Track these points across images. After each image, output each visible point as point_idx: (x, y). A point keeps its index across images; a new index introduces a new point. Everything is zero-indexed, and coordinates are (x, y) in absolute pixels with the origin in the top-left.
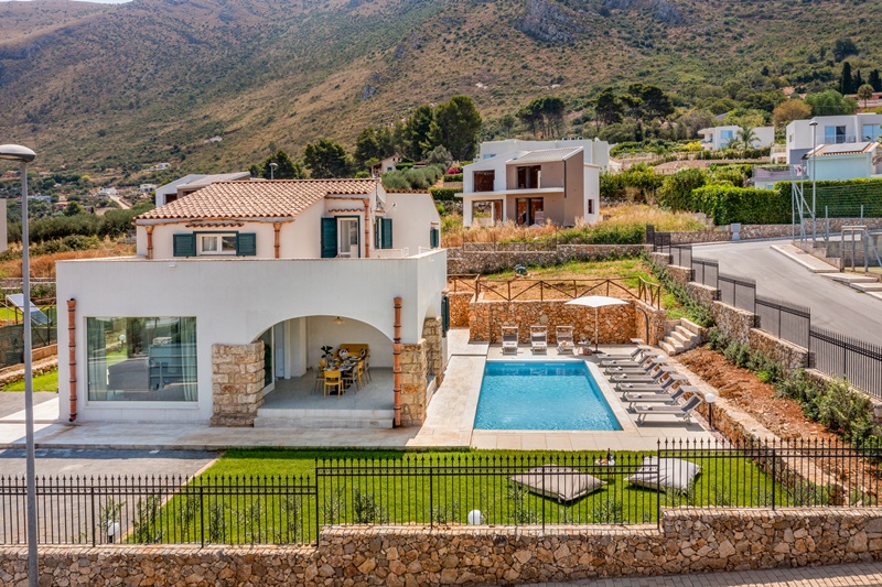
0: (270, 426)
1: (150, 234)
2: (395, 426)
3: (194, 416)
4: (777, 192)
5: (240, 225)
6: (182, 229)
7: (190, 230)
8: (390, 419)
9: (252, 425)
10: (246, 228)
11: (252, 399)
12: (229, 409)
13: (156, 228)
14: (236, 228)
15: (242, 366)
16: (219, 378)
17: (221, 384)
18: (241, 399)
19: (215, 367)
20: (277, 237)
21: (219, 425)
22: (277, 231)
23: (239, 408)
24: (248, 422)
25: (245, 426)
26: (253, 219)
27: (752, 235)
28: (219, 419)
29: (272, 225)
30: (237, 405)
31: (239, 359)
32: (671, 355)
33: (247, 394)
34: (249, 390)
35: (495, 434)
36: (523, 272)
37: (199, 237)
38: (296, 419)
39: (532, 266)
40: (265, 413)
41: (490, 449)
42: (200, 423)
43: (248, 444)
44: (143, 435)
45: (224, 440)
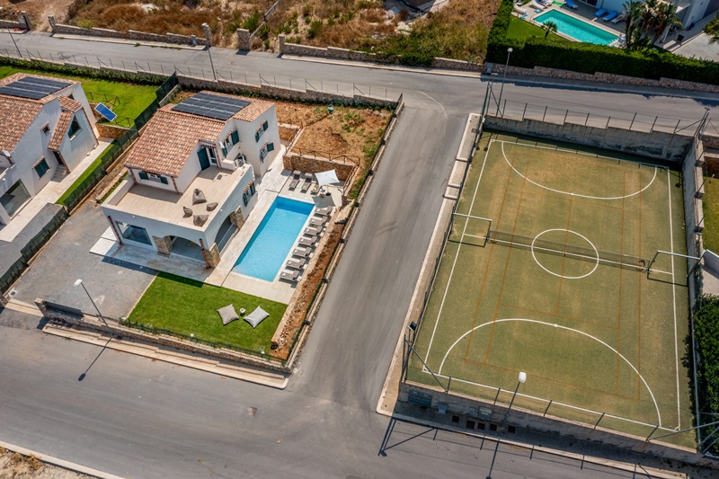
0: (174, 259)
1: (131, 171)
2: (206, 268)
3: (153, 250)
6: (141, 171)
7: (144, 172)
8: (205, 264)
12: (162, 251)
13: (132, 169)
15: (162, 243)
17: (157, 245)
19: (155, 242)
21: (159, 255)
22: (173, 179)
29: (170, 177)
38: (181, 258)
39: (339, 105)
40: (172, 254)
41: (227, 287)
43: (165, 270)
44: (139, 257)
45: (160, 265)
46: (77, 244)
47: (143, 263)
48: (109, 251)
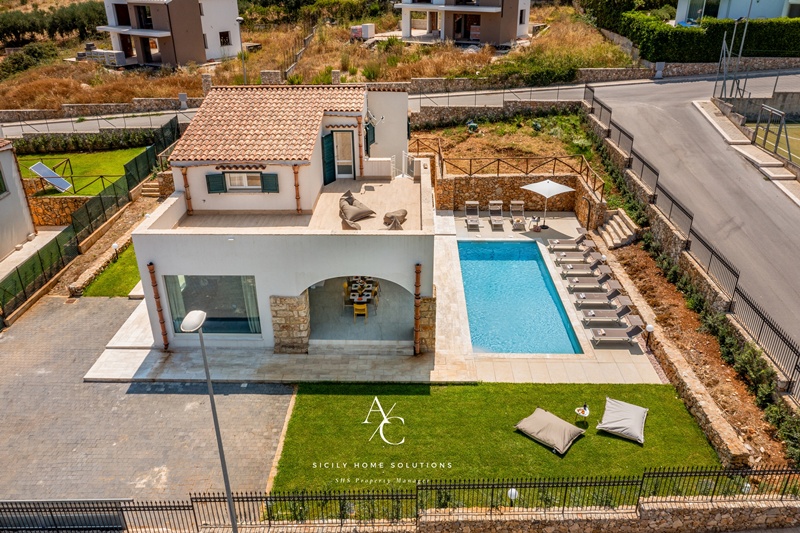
0: (321, 353)
1: (185, 175)
2: (415, 354)
3: (260, 344)
4: (703, 31)
5: (264, 168)
6: (212, 170)
7: (220, 171)
8: (409, 348)
9: (307, 353)
10: (269, 170)
11: (304, 334)
12: (287, 341)
13: (189, 169)
14: (260, 170)
15: (295, 312)
16: (278, 320)
17: (279, 324)
18: (296, 334)
19: (274, 313)
20: (296, 178)
21: (281, 352)
22: (296, 173)
23: (295, 340)
24: (304, 350)
25: (301, 353)
26: (275, 161)
27: (673, 72)
28: (281, 348)
29: (291, 168)
30: (293, 338)
31: (292, 308)
32: (610, 249)
33: (300, 331)
34: (302, 328)
35: (490, 359)
36: (475, 129)
37: (227, 175)
38: (341, 348)
39: (481, 121)
40: (315, 342)
41: (492, 381)
42: (265, 350)
43: (313, 378)
44: (228, 366)
45: (292, 372)
46: (42, 371)
47: (244, 375)
48: (141, 369)
